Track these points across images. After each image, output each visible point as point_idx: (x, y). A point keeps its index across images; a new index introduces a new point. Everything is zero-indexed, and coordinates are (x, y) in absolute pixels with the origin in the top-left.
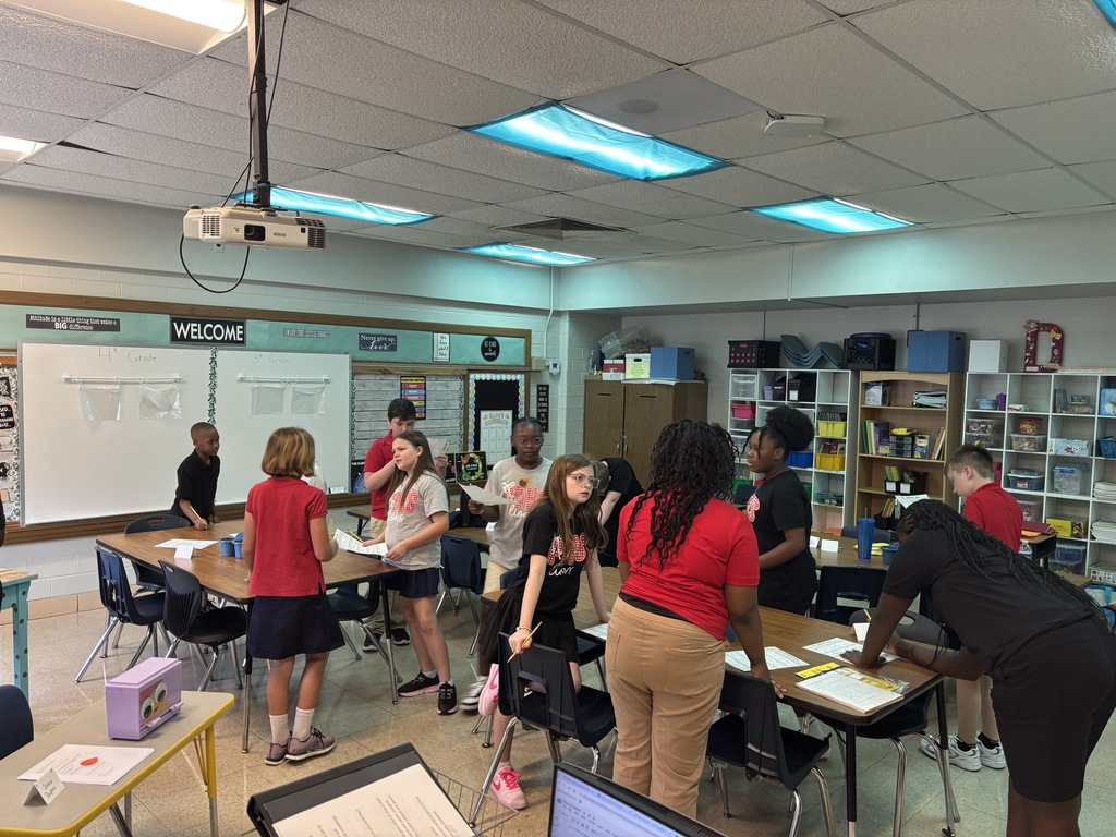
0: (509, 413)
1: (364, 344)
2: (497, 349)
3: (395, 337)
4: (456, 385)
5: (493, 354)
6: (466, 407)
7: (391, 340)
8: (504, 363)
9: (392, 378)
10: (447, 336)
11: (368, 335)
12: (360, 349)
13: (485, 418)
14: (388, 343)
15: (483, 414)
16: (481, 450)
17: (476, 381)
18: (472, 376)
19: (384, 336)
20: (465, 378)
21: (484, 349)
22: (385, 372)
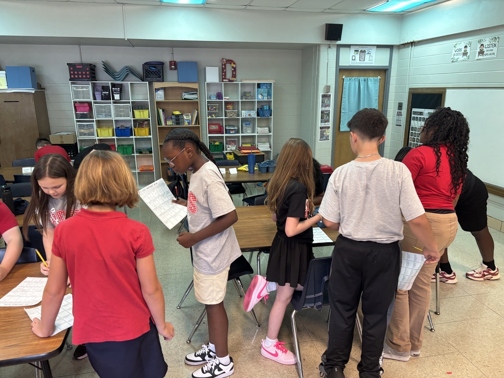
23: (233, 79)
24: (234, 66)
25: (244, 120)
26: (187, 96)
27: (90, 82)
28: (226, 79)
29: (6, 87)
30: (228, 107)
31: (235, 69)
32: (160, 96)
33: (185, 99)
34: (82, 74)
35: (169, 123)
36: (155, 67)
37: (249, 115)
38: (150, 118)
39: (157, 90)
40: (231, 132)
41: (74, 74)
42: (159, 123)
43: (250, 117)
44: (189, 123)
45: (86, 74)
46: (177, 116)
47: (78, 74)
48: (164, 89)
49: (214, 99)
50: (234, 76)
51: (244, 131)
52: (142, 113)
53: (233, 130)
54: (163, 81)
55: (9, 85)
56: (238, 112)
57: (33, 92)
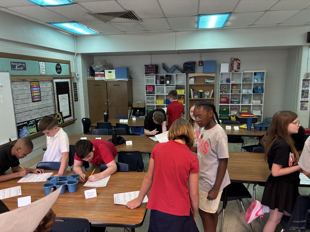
0: (67, 95)
1: (13, 67)
2: (60, 69)
3: (25, 63)
4: (50, 84)
5: (60, 71)
6: (54, 94)
7: (24, 65)
8: (64, 75)
9: (27, 83)
10: (44, 63)
11: (14, 62)
12: (12, 69)
13: (60, 98)
14: (23, 66)
15: (60, 96)
16: (61, 111)
17: (56, 82)
18: (54, 80)
19: (21, 63)
20: (52, 81)
21: (57, 69)
22: (24, 80)
23: (238, 70)
24: (239, 62)
25: (243, 95)
26: (208, 81)
27: (155, 75)
28: (233, 70)
29: (115, 78)
30: (233, 87)
31: (239, 64)
32: (192, 81)
33: (207, 83)
34: (151, 71)
35: (196, 97)
36: (190, 65)
37: (248, 92)
38: (185, 94)
39: (191, 78)
40: (235, 103)
41: (147, 71)
42: (190, 97)
43: (248, 93)
44: (208, 97)
45: (153, 70)
46: (201, 93)
47: (149, 71)
48: (195, 77)
49: (225, 83)
50: (239, 68)
51: (243, 102)
52: (181, 91)
53: (235, 101)
54: (194, 73)
55: (116, 77)
56: (240, 90)
57: (127, 80)
